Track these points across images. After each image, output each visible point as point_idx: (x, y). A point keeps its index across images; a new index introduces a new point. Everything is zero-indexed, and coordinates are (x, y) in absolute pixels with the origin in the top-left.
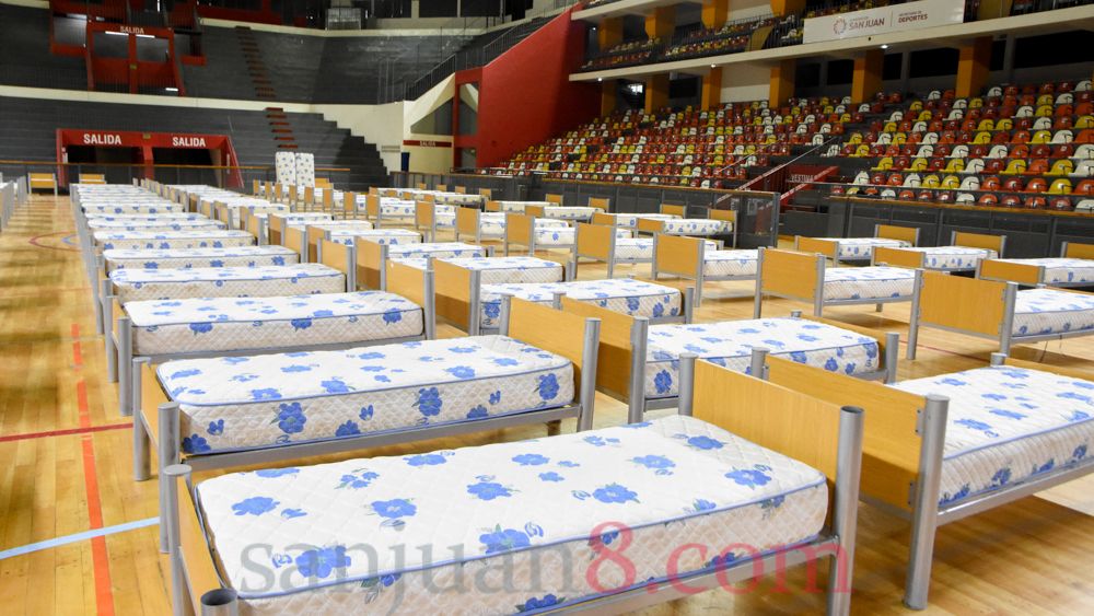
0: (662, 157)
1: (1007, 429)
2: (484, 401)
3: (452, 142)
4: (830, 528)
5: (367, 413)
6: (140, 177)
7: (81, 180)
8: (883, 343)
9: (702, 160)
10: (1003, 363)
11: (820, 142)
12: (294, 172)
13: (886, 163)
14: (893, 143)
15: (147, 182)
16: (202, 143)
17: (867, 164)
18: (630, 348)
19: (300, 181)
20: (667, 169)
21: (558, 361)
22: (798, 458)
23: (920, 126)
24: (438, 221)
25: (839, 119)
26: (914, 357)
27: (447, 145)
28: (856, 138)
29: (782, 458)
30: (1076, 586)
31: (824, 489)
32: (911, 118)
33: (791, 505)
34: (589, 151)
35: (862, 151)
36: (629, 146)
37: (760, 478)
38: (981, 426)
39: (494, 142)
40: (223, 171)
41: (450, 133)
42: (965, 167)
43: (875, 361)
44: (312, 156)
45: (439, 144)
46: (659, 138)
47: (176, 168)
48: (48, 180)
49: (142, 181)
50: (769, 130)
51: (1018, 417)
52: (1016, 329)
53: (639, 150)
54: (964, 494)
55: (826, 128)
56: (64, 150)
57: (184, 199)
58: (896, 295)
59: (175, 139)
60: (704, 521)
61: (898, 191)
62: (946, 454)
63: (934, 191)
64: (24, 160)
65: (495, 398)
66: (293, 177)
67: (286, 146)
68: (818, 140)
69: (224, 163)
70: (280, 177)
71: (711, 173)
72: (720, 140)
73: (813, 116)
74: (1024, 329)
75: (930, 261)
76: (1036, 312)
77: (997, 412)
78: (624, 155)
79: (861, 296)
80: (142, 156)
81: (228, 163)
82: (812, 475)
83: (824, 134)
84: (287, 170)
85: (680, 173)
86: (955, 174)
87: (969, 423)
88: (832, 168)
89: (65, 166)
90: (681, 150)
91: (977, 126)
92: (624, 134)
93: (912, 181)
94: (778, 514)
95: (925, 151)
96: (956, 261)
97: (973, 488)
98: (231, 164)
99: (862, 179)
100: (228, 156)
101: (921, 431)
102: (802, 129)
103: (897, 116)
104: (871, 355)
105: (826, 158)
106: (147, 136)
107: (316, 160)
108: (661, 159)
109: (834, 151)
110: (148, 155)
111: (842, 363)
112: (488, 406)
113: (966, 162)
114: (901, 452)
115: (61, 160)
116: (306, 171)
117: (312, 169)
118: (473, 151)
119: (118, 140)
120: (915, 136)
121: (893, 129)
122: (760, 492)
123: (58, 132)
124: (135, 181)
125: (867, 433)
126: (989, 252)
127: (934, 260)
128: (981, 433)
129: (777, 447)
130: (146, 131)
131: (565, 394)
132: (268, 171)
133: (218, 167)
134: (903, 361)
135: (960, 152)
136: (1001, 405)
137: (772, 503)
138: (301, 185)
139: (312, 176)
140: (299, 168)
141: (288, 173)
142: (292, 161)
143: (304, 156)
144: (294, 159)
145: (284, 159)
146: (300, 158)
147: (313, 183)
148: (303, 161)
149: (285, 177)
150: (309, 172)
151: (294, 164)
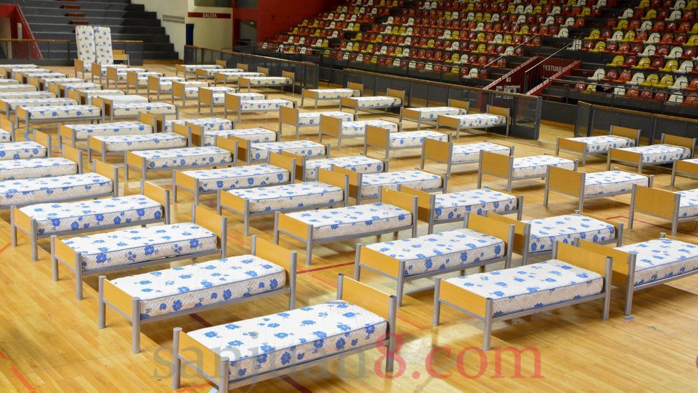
0: (432, 41)
1: (656, 262)
2: (479, 255)
3: (232, 13)
4: (603, 290)
5: (448, 261)
8: (617, 227)
9: (467, 47)
10: (664, 237)
11: (566, 35)
12: (93, 45)
13: (618, 61)
14: (625, 40)
17: (603, 59)
18: (523, 235)
19: (99, 53)
20: (438, 54)
21: (499, 240)
22: (595, 271)
23: (646, 25)
24: (300, 122)
25: (581, 11)
26: (632, 228)
27: (226, 16)
28: (595, 34)
29: (589, 271)
30: (677, 310)
31: (602, 279)
32: (639, 16)
33: (594, 283)
34: (364, 28)
35: (600, 47)
36: (400, 26)
37: (585, 276)
38: (649, 262)
39: (273, 16)
41: (229, 6)
42: (679, 67)
43: (613, 235)
44: (108, 30)
45: (219, 16)
46: (425, 21)
50: (522, 19)
51: (661, 258)
52: (681, 214)
53: (410, 32)
54: (642, 282)
55: (570, 21)
58: (623, 190)
60: (573, 286)
61: (627, 88)
62: (636, 270)
63: (655, 88)
65: (482, 254)
66: (92, 49)
68: (564, 33)
71: (477, 61)
72: (480, 27)
73: (559, 8)
74: (685, 214)
75: (645, 159)
76: (692, 206)
77: (655, 257)
78: (397, 37)
79: (604, 192)
82: (599, 276)
83: (569, 28)
84: (87, 42)
85: (450, 58)
86: (671, 73)
87: (645, 261)
88: (576, 62)
90: (447, 35)
91: (691, 28)
92: (393, 13)
93: (638, 79)
94: (590, 285)
95: (650, 51)
96: (662, 158)
97: (645, 280)
99: (599, 74)
101: (629, 263)
102: (550, 20)
103: (628, 13)
104: (612, 232)
105: (571, 51)
108: (431, 44)
109: (577, 45)
111: (600, 236)
112: (480, 257)
113: (680, 61)
114: (622, 269)
116: (104, 43)
117: (110, 42)
118: (252, 23)
120: (642, 35)
121: (625, 27)
122: (586, 279)
125: (613, 264)
126: (685, 150)
127: (648, 158)
128: (648, 264)
129: (587, 269)
131: (502, 252)
132: (68, 42)
134: (626, 230)
135: (676, 52)
136: (658, 254)
137: (589, 282)
138: (100, 57)
139: (110, 48)
140: (98, 40)
141: (88, 46)
142: (91, 34)
143: (102, 29)
144: (93, 32)
145: (84, 32)
146: (98, 32)
147: (112, 55)
148: (101, 34)
149: (85, 49)
150: (107, 44)
151: (94, 37)
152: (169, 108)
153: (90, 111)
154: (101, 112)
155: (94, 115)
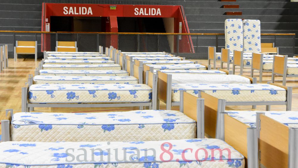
6: (105, 45)
7: (58, 47)
12: (242, 38)
15: (111, 51)
16: (159, 12)
19: (247, 46)
40: (176, 37)
44: (258, 22)
47: (136, 35)
48: (30, 47)
49: (107, 49)
56: (47, 20)
57: (151, 79)
59: (136, 9)
64: (12, 29)
66: (240, 42)
67: (232, 14)
69: (177, 30)
70: (228, 42)
80: (109, 25)
81: (180, 29)
84: (235, 35)
89: (47, 34)
98: (183, 31)
100: (181, 24)
106: (113, 8)
107: (262, 26)
110: (114, 24)
115: (44, 30)
116: (253, 36)
117: (259, 34)
119: (90, 11)
123: (44, 5)
124: (101, 48)
130: (113, 3)
132: (217, 36)
133: (171, 33)
138: (248, 50)
139: (259, 41)
140: (247, 33)
141: (236, 39)
142: (240, 27)
143: (251, 22)
144: (242, 25)
145: (233, 25)
146: (248, 24)
147: (260, 48)
148: (250, 26)
149: (233, 42)
150: (256, 37)
151: (242, 30)
152: (273, 92)
153: (133, 92)
154: (151, 95)
155: (139, 99)
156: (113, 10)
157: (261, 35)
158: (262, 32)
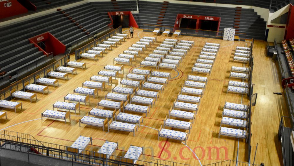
3: (286, 26)
16: (213, 19)
27: (284, 27)
41: (285, 24)
45: (280, 27)
59: (206, 18)
66: (228, 35)
119: (191, 17)
138: (230, 38)
143: (233, 29)
145: (227, 30)
147: (234, 37)
150: (233, 34)
151: (229, 31)
156: (198, 17)
157: (235, 34)
158: (235, 32)
